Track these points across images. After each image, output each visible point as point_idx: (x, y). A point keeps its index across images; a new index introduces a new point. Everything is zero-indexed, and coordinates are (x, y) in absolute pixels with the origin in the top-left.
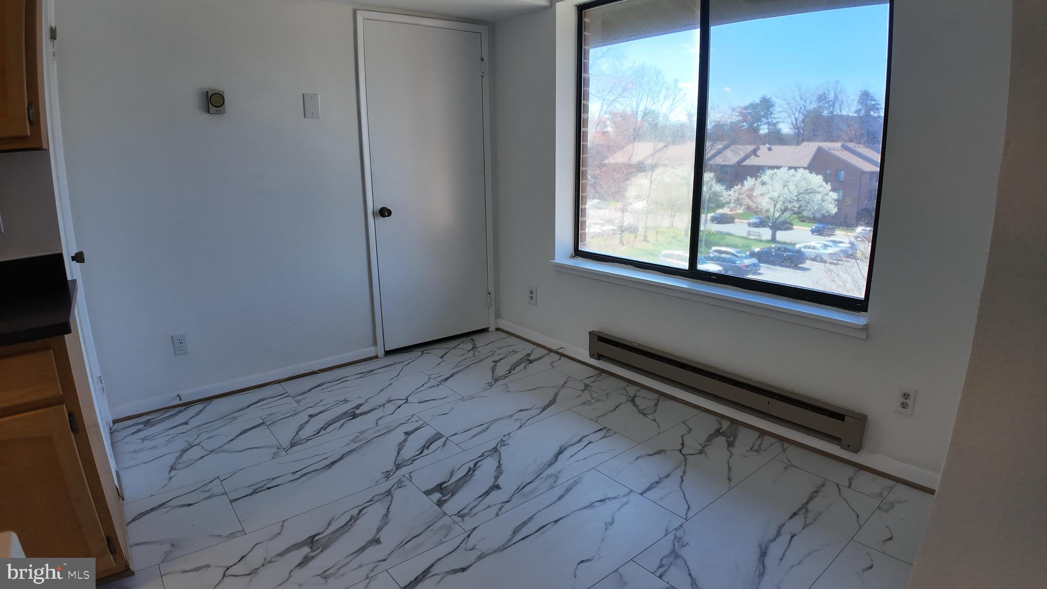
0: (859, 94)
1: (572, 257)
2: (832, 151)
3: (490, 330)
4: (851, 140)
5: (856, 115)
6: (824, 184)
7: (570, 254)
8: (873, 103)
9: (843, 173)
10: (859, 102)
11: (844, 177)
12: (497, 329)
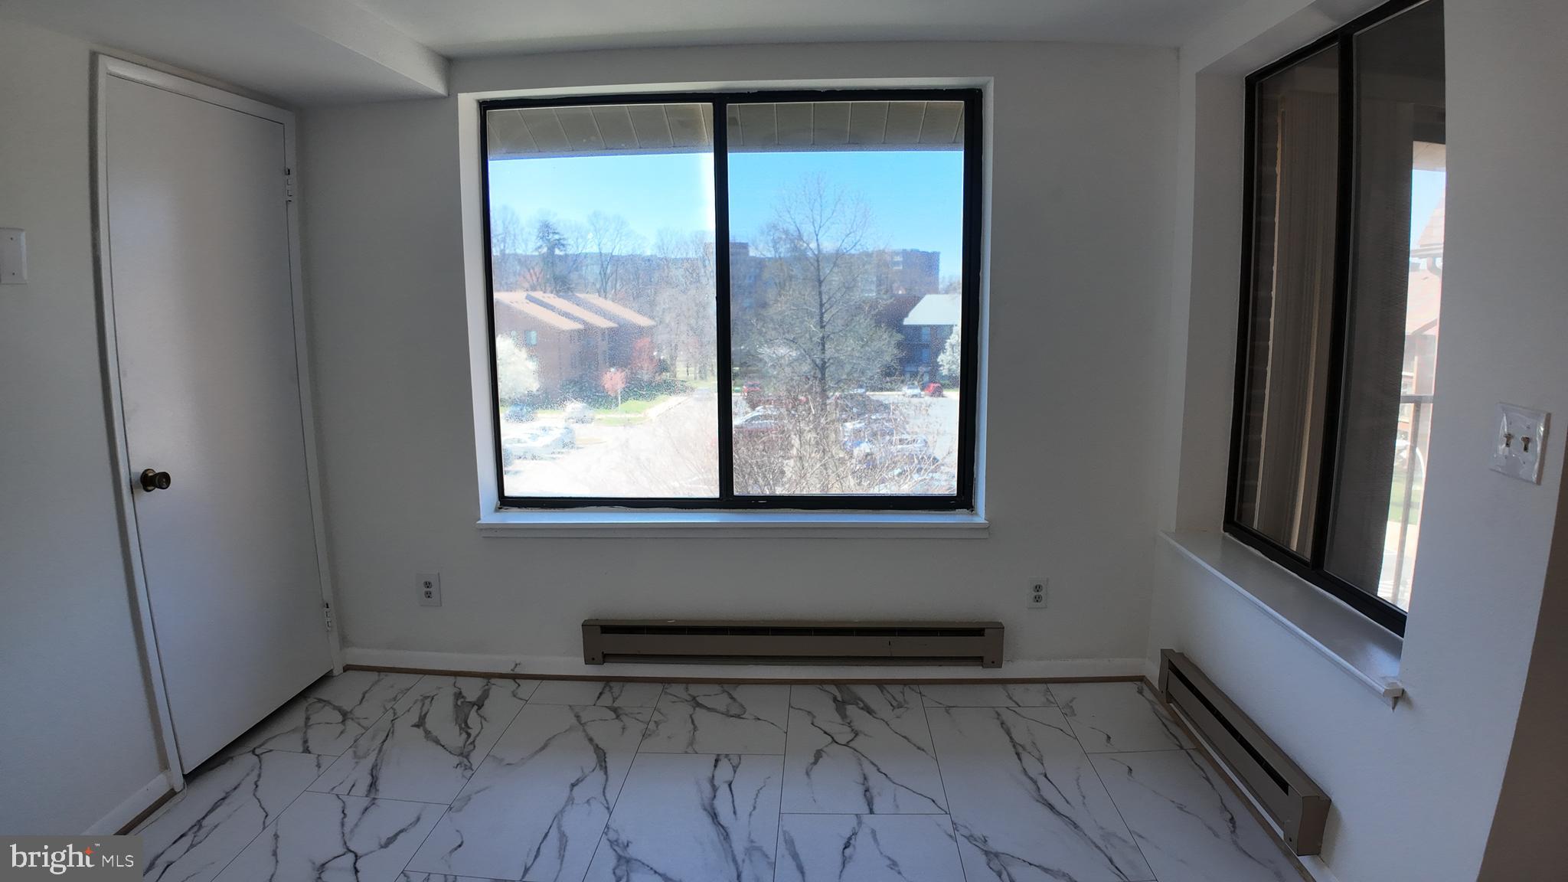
0: (538, 225)
1: (499, 509)
2: (514, 305)
3: (336, 673)
4: (534, 288)
5: (537, 253)
6: (516, 351)
7: (494, 506)
8: (557, 237)
9: (533, 334)
10: (538, 237)
11: (537, 339)
12: (347, 668)
